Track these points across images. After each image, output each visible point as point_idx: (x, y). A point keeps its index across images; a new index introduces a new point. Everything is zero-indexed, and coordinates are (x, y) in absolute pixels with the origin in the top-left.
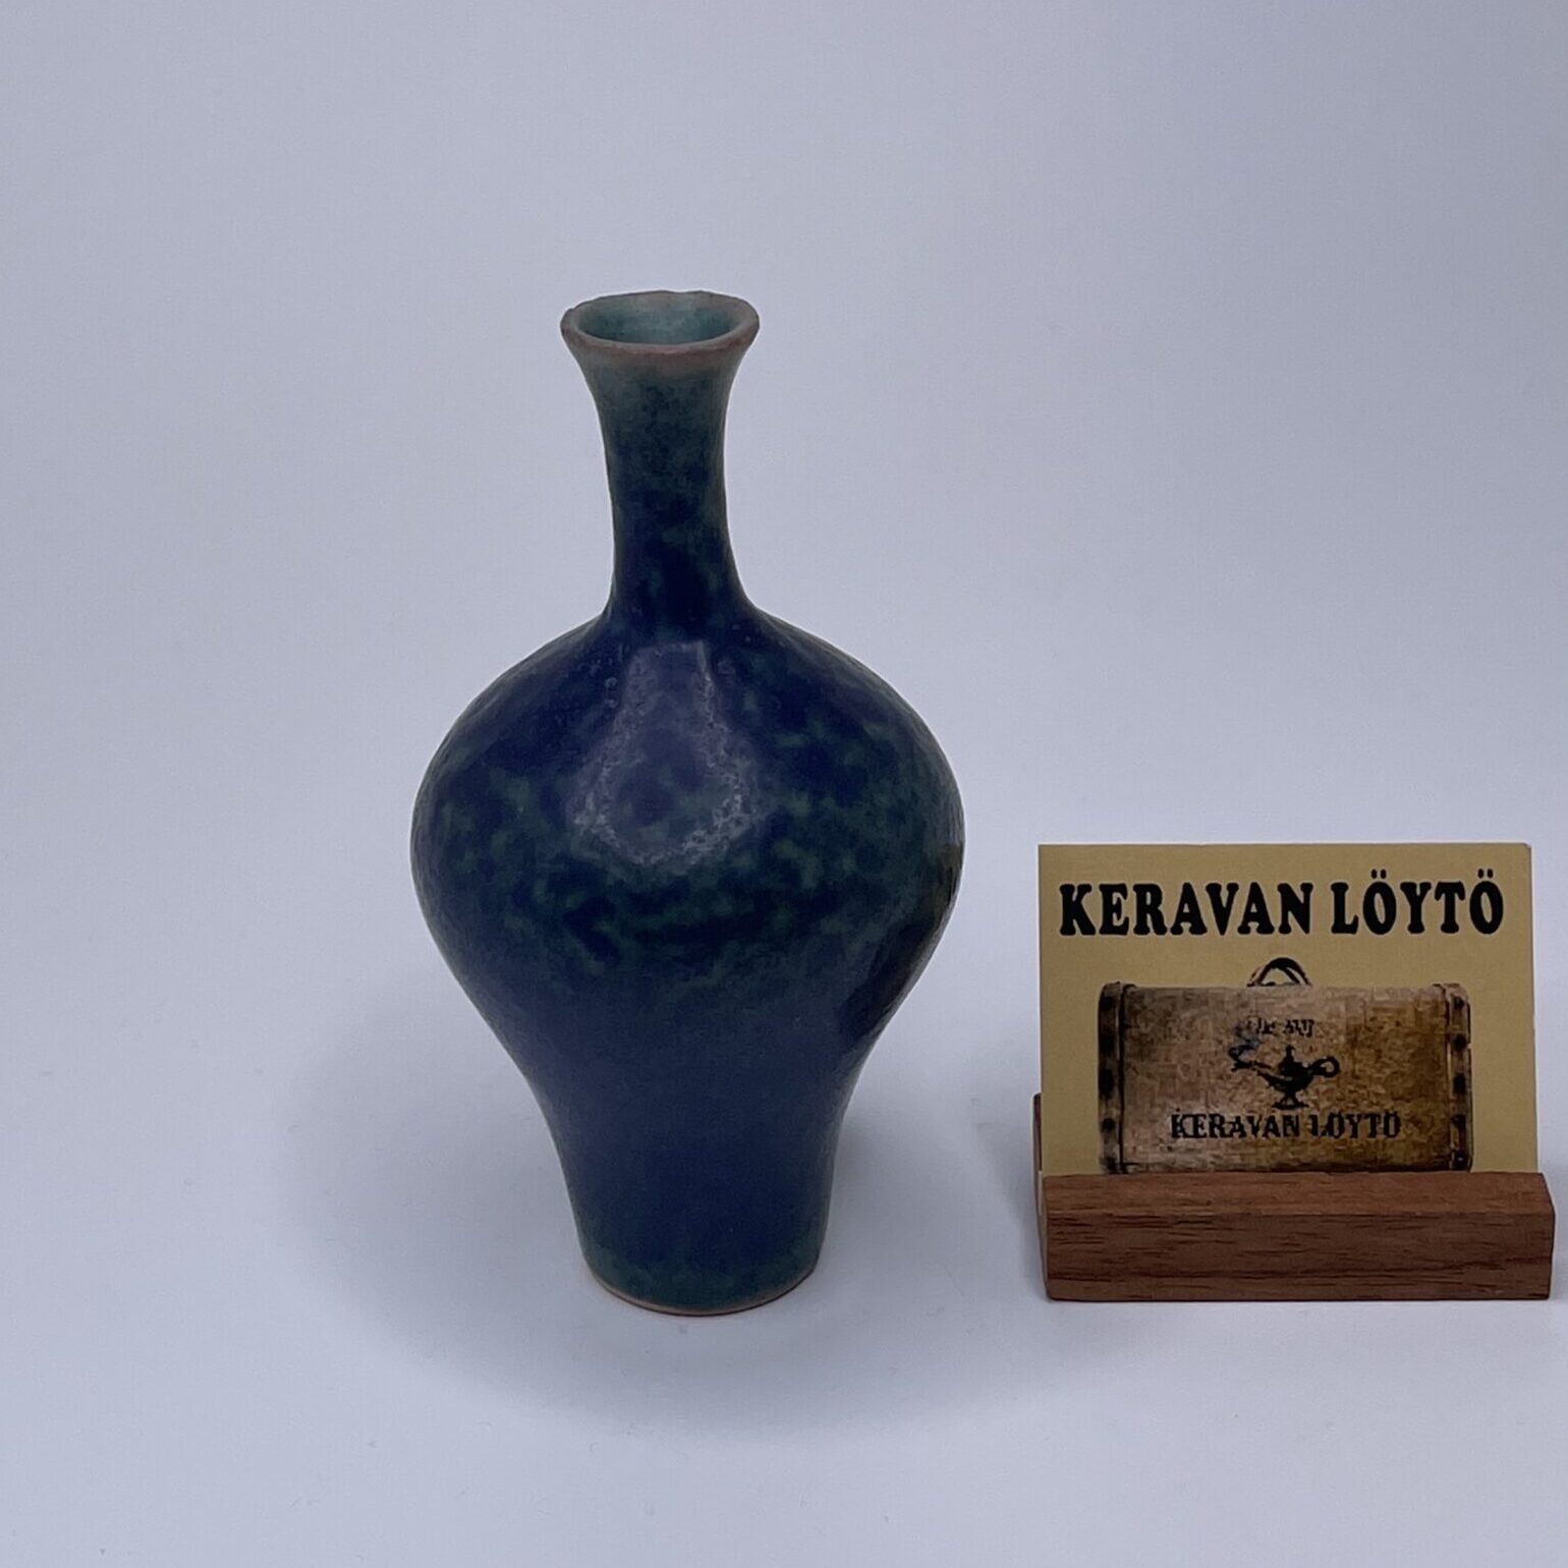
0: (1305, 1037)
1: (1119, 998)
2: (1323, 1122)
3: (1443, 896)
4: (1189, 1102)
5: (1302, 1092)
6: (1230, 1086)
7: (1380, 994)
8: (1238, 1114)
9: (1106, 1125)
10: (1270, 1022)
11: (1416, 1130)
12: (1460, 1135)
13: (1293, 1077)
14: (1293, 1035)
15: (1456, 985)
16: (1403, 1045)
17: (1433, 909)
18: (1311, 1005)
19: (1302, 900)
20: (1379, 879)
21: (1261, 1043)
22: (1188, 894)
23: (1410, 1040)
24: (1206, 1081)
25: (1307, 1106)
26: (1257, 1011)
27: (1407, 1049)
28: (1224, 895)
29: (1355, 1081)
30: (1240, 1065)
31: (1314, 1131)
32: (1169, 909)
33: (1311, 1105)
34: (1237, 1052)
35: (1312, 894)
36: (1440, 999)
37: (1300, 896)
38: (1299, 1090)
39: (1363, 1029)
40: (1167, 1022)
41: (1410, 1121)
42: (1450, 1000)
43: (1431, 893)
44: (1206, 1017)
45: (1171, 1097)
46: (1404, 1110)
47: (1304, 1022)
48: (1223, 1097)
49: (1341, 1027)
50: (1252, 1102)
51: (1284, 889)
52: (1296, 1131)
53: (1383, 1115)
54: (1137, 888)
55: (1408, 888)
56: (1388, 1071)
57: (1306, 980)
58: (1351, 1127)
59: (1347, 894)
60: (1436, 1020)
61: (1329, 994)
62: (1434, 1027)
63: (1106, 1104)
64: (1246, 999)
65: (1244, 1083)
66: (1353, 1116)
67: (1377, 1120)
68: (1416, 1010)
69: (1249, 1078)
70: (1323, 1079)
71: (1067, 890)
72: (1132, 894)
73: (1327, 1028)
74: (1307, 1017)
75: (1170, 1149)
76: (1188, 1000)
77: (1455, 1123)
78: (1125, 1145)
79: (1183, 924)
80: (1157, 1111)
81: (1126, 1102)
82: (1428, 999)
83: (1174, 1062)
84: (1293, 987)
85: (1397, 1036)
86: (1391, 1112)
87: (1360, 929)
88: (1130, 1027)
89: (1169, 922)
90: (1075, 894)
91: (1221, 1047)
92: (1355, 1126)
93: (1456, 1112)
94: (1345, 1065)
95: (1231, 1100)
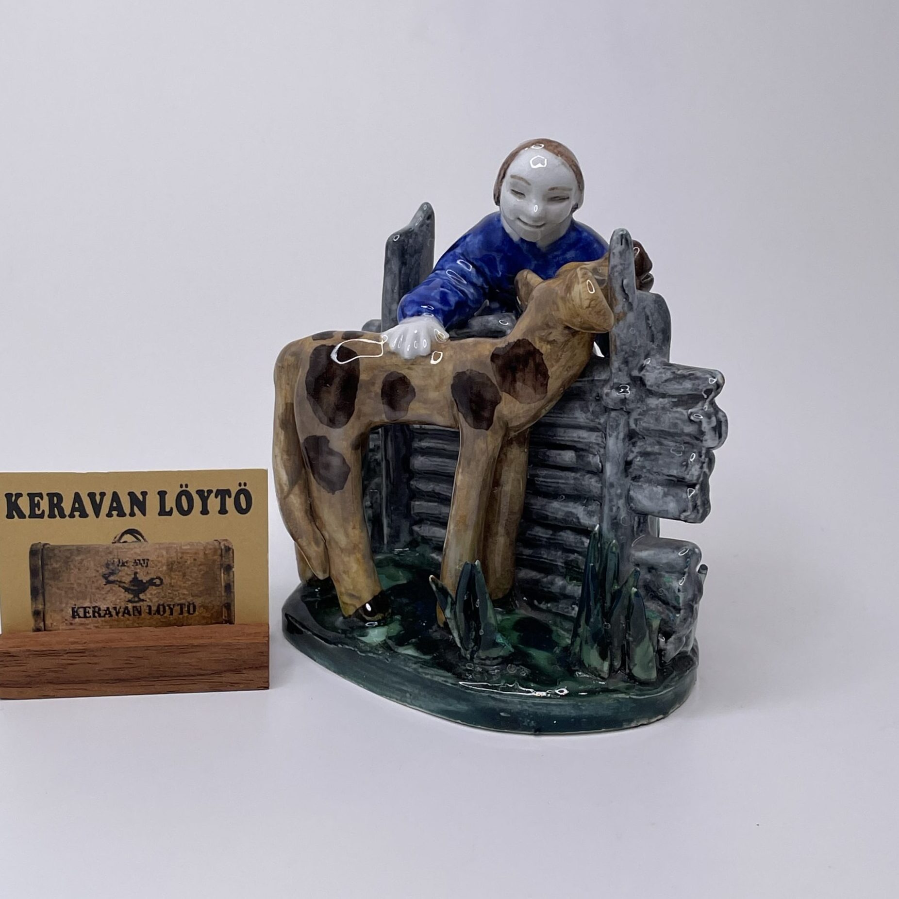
0: (144, 568)
1: (41, 550)
2: (154, 608)
3: (219, 497)
4: (81, 601)
5: (143, 594)
6: (103, 593)
7: (184, 546)
8: (108, 606)
9: (36, 613)
10: (125, 560)
11: (205, 611)
12: (228, 612)
13: (138, 587)
14: (137, 567)
15: (226, 540)
16: (198, 570)
17: (214, 503)
18: (147, 552)
19: (141, 500)
20: (184, 488)
21: (120, 571)
22: (77, 497)
23: (201, 567)
24: (90, 590)
25: (146, 601)
26: (118, 556)
27: (200, 572)
28: (98, 498)
29: (171, 588)
30: (109, 582)
31: (150, 613)
32: (67, 505)
33: (148, 600)
34: (107, 576)
35: (147, 497)
36: (218, 547)
37: (141, 497)
38: (141, 593)
39: (176, 563)
40: (68, 562)
41: (200, 607)
42: (223, 547)
43: (213, 495)
44: (90, 559)
45: (71, 598)
46: (198, 601)
47: (144, 560)
48: (100, 598)
49: (164, 561)
50: (116, 600)
51: (131, 495)
52: (140, 613)
53: (187, 604)
54: (48, 494)
55: (200, 493)
56: (190, 583)
57: (145, 540)
58: (169, 611)
59: (167, 496)
60: (216, 557)
61: (157, 546)
62: (214, 561)
63: (36, 604)
64: (111, 549)
65: (111, 591)
66: (170, 605)
67: (183, 606)
68: (205, 553)
69: (114, 588)
70: (154, 587)
71: (9, 496)
72: (46, 498)
73: (156, 563)
74: (144, 558)
75: (71, 624)
76: (79, 551)
77: (225, 607)
78: (47, 622)
79: (75, 513)
80: (64, 605)
81: (46, 602)
82: (211, 547)
83: (72, 582)
84: (137, 543)
85: (194, 566)
86: (191, 602)
87: (174, 513)
88: (47, 565)
89: (67, 512)
90: (14, 498)
91: (98, 574)
92: (171, 610)
93: (226, 602)
94: (167, 580)
95: (104, 599)
